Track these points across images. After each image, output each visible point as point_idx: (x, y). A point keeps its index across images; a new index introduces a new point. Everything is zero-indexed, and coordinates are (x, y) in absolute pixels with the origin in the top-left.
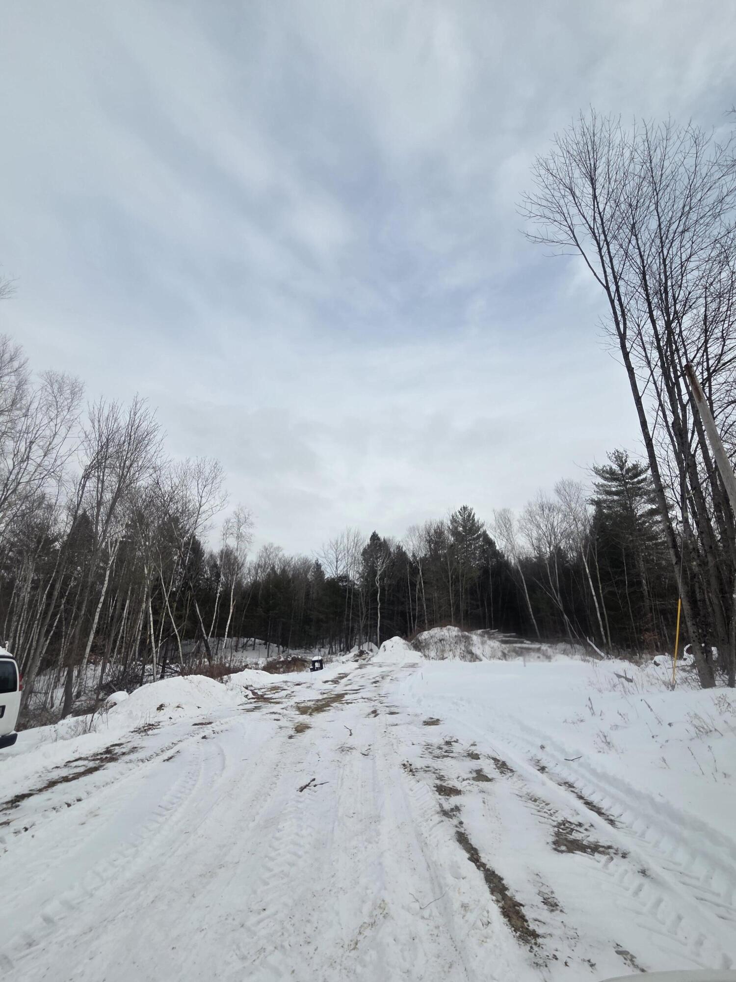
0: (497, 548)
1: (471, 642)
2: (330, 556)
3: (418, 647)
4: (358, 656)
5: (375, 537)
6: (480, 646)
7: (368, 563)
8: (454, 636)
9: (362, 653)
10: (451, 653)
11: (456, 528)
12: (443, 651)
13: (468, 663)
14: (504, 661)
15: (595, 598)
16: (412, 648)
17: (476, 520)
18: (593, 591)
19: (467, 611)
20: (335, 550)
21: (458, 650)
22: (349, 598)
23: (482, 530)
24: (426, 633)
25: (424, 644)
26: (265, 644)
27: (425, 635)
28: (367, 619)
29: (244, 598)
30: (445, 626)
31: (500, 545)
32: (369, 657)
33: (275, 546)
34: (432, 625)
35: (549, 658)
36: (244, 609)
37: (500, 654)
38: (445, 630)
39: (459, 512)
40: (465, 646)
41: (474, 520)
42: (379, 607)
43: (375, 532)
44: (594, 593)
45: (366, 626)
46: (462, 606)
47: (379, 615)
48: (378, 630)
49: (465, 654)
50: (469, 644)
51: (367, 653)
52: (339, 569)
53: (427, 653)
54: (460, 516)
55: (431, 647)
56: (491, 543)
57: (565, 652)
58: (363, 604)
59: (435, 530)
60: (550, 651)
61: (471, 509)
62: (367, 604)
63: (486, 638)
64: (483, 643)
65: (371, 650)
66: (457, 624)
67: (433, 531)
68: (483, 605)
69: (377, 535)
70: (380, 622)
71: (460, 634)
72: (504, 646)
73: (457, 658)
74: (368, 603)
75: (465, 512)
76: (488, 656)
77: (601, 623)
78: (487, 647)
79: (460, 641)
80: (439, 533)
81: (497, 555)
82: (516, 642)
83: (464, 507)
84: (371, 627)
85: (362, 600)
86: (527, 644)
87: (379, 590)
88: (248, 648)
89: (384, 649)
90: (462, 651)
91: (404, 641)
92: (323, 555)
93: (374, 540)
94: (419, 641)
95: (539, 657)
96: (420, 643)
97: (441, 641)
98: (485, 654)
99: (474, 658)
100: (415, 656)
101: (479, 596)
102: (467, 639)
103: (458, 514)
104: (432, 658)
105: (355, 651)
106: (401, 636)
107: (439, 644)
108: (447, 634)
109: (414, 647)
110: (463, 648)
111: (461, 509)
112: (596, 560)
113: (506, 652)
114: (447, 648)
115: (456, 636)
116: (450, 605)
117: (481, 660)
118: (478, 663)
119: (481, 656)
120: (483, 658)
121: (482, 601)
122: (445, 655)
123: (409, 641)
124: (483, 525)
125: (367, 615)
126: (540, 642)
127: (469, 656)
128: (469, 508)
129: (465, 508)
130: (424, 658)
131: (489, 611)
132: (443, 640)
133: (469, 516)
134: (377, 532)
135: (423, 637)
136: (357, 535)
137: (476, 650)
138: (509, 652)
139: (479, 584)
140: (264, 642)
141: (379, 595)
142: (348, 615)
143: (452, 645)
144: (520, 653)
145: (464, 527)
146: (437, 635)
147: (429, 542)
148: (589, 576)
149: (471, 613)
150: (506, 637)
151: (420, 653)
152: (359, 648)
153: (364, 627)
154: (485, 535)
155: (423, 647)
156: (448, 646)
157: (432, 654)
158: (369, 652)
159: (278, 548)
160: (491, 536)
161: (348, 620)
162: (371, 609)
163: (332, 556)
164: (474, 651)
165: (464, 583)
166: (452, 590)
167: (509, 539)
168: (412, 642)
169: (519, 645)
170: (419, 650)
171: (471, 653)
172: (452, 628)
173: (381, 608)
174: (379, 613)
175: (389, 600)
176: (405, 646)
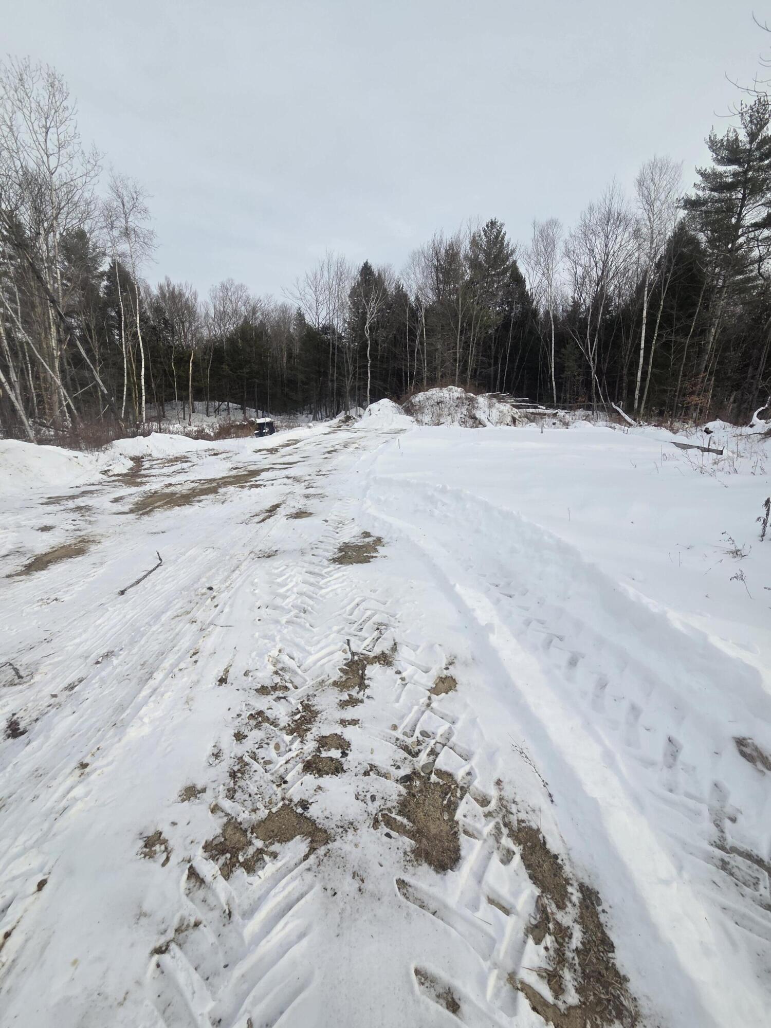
0: (528, 287)
1: (476, 405)
2: (308, 297)
3: (410, 411)
4: (343, 422)
5: (366, 270)
6: (487, 410)
7: (358, 309)
8: (455, 398)
9: (348, 418)
10: (449, 418)
11: (477, 257)
12: (440, 415)
13: (469, 430)
14: (513, 427)
15: (642, 352)
16: (403, 412)
17: (506, 243)
18: (643, 342)
19: (476, 370)
20: (314, 289)
21: (459, 414)
22: (333, 354)
23: (511, 260)
24: (421, 393)
25: (418, 407)
26: (241, 409)
27: (420, 396)
28: (355, 379)
29: (205, 353)
30: (446, 386)
31: (532, 280)
32: (354, 422)
33: (236, 283)
35: (566, 424)
36: (208, 365)
37: (509, 419)
38: (445, 391)
39: (484, 231)
40: (468, 410)
41: (503, 243)
42: (369, 365)
43: (367, 262)
44: (642, 346)
45: (353, 388)
46: (471, 364)
47: (369, 374)
48: (368, 392)
49: (467, 418)
50: (474, 407)
52: (321, 317)
53: (420, 417)
54: (484, 237)
55: (426, 410)
56: (518, 280)
57: (587, 418)
58: (350, 361)
59: (447, 251)
60: (568, 418)
61: (502, 225)
62: (354, 361)
63: (494, 400)
64: (490, 406)
66: (462, 383)
67: (444, 251)
68: (496, 363)
69: (370, 267)
70: (370, 383)
71: (464, 395)
72: (515, 410)
73: (456, 423)
74: (356, 359)
75: (492, 229)
76: (493, 422)
77: (638, 384)
78: (494, 411)
79: (463, 403)
80: (452, 255)
81: (525, 298)
82: (528, 407)
83: (491, 223)
84: (359, 389)
85: (349, 356)
86: (542, 409)
87: (369, 342)
88: (222, 413)
89: (369, 413)
90: (462, 416)
91: (394, 404)
92: (299, 296)
93: (366, 274)
94: (412, 404)
95: (554, 424)
96: (413, 405)
97: (438, 403)
98: (491, 418)
99: (476, 422)
100: (405, 420)
101: (493, 353)
102: (471, 400)
103: (483, 233)
104: (426, 424)
105: (341, 416)
106: (390, 398)
107: (436, 408)
108: (447, 396)
109: (405, 411)
110: (465, 412)
111: (487, 226)
112: (663, 297)
113: (517, 417)
114: (446, 411)
115: (458, 398)
116: (455, 360)
117: (485, 426)
118: (480, 429)
119: (486, 421)
120: (488, 424)
121: (496, 359)
122: (442, 420)
123: (400, 404)
124: (513, 252)
125: (354, 375)
126: (557, 408)
127: (471, 422)
128: (498, 224)
129: (493, 224)
130: (415, 423)
131: (503, 371)
132: (441, 402)
133: (497, 237)
134: (369, 262)
135: (417, 399)
136: (340, 265)
137: (480, 415)
138: (520, 417)
139: (495, 338)
140: (239, 406)
141: (369, 349)
142: (333, 375)
143: (452, 408)
144: (532, 418)
145: (488, 254)
146: (434, 397)
147: (437, 269)
148: (645, 321)
149: (481, 373)
150: (517, 401)
151: (411, 418)
152: (346, 414)
153: (351, 390)
154: (514, 267)
155: (416, 410)
156: (447, 409)
157: (426, 419)
158: (354, 417)
159: (241, 287)
160: (522, 269)
161: (332, 381)
162: (360, 368)
163: (310, 297)
164: (477, 416)
165: (477, 330)
166: (460, 340)
167: (547, 273)
168: (404, 405)
169: (531, 410)
170: (411, 415)
171: (474, 418)
172: (455, 388)
173: (371, 366)
174: (369, 372)
175: (382, 357)
176: (394, 409)
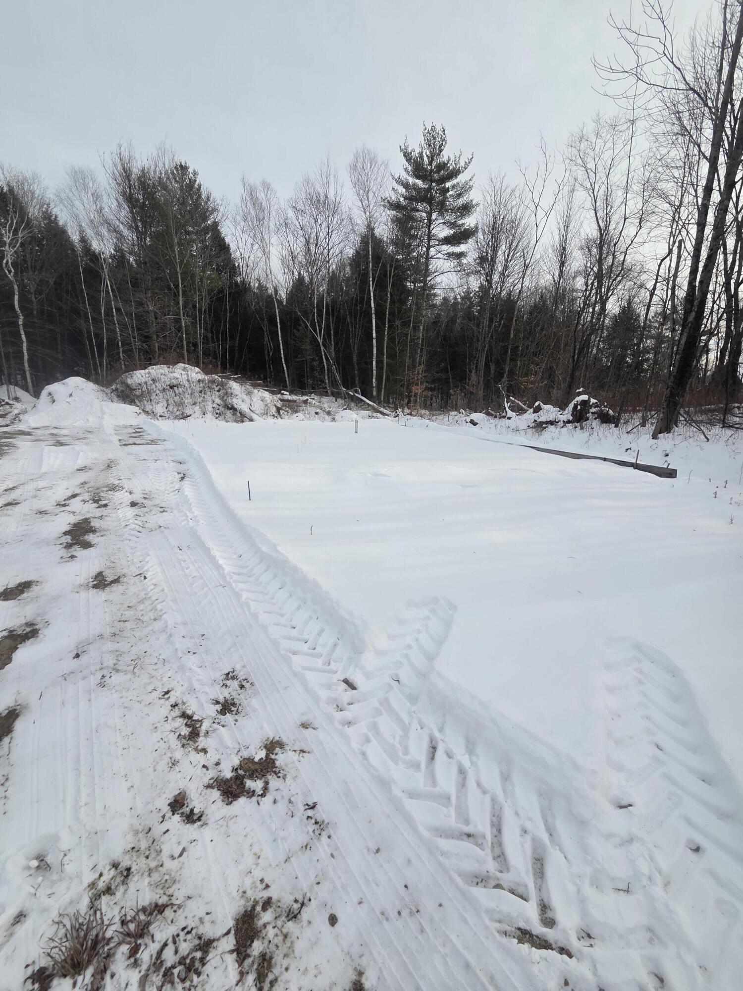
1: (230, 392)
3: (127, 397)
6: (245, 397)
8: (195, 381)
10: (197, 408)
12: (180, 405)
13: (229, 424)
14: (280, 420)
16: (116, 399)
21: (210, 403)
23: (212, 219)
24: (140, 373)
25: (139, 392)
27: (139, 377)
30: (175, 364)
32: (16, 412)
34: (148, 360)
35: (330, 415)
37: (274, 410)
38: (176, 370)
40: (220, 398)
41: (200, 196)
42: (21, 322)
47: (23, 337)
48: (26, 365)
49: (222, 409)
50: (227, 394)
51: (7, 404)
53: (148, 407)
54: (173, 181)
55: (153, 397)
64: (248, 393)
65: (17, 399)
70: (28, 350)
71: (205, 378)
73: (209, 416)
75: (183, 175)
76: (259, 413)
77: (375, 373)
78: (254, 399)
79: (209, 388)
83: (181, 166)
87: (16, 287)
89: (48, 398)
90: (215, 405)
91: (94, 385)
94: (128, 386)
95: (317, 413)
96: (131, 389)
97: (172, 387)
98: (253, 409)
99: (241, 417)
102: (222, 385)
103: (170, 175)
104: (161, 416)
106: (87, 377)
107: (171, 393)
108: (181, 377)
109: (118, 396)
110: (218, 401)
113: (278, 405)
114: (188, 400)
115: (199, 381)
116: (180, 330)
117: (251, 420)
118: (247, 424)
119: (250, 413)
120: (254, 416)
122: (186, 412)
123: (106, 384)
127: (229, 413)
129: (184, 169)
130: (144, 415)
131: (224, 348)
132: (177, 386)
135: (135, 380)
137: (238, 404)
138: (283, 406)
141: (16, 297)
143: (196, 395)
146: (163, 378)
151: (133, 408)
154: (215, 230)
155: (139, 396)
156: (188, 396)
157: (160, 409)
158: (11, 402)
160: (226, 234)
164: (236, 406)
168: (113, 387)
170: (132, 402)
171: (233, 409)
172: (188, 367)
173: (24, 325)
174: (22, 332)
175: (42, 312)
176: (100, 394)
